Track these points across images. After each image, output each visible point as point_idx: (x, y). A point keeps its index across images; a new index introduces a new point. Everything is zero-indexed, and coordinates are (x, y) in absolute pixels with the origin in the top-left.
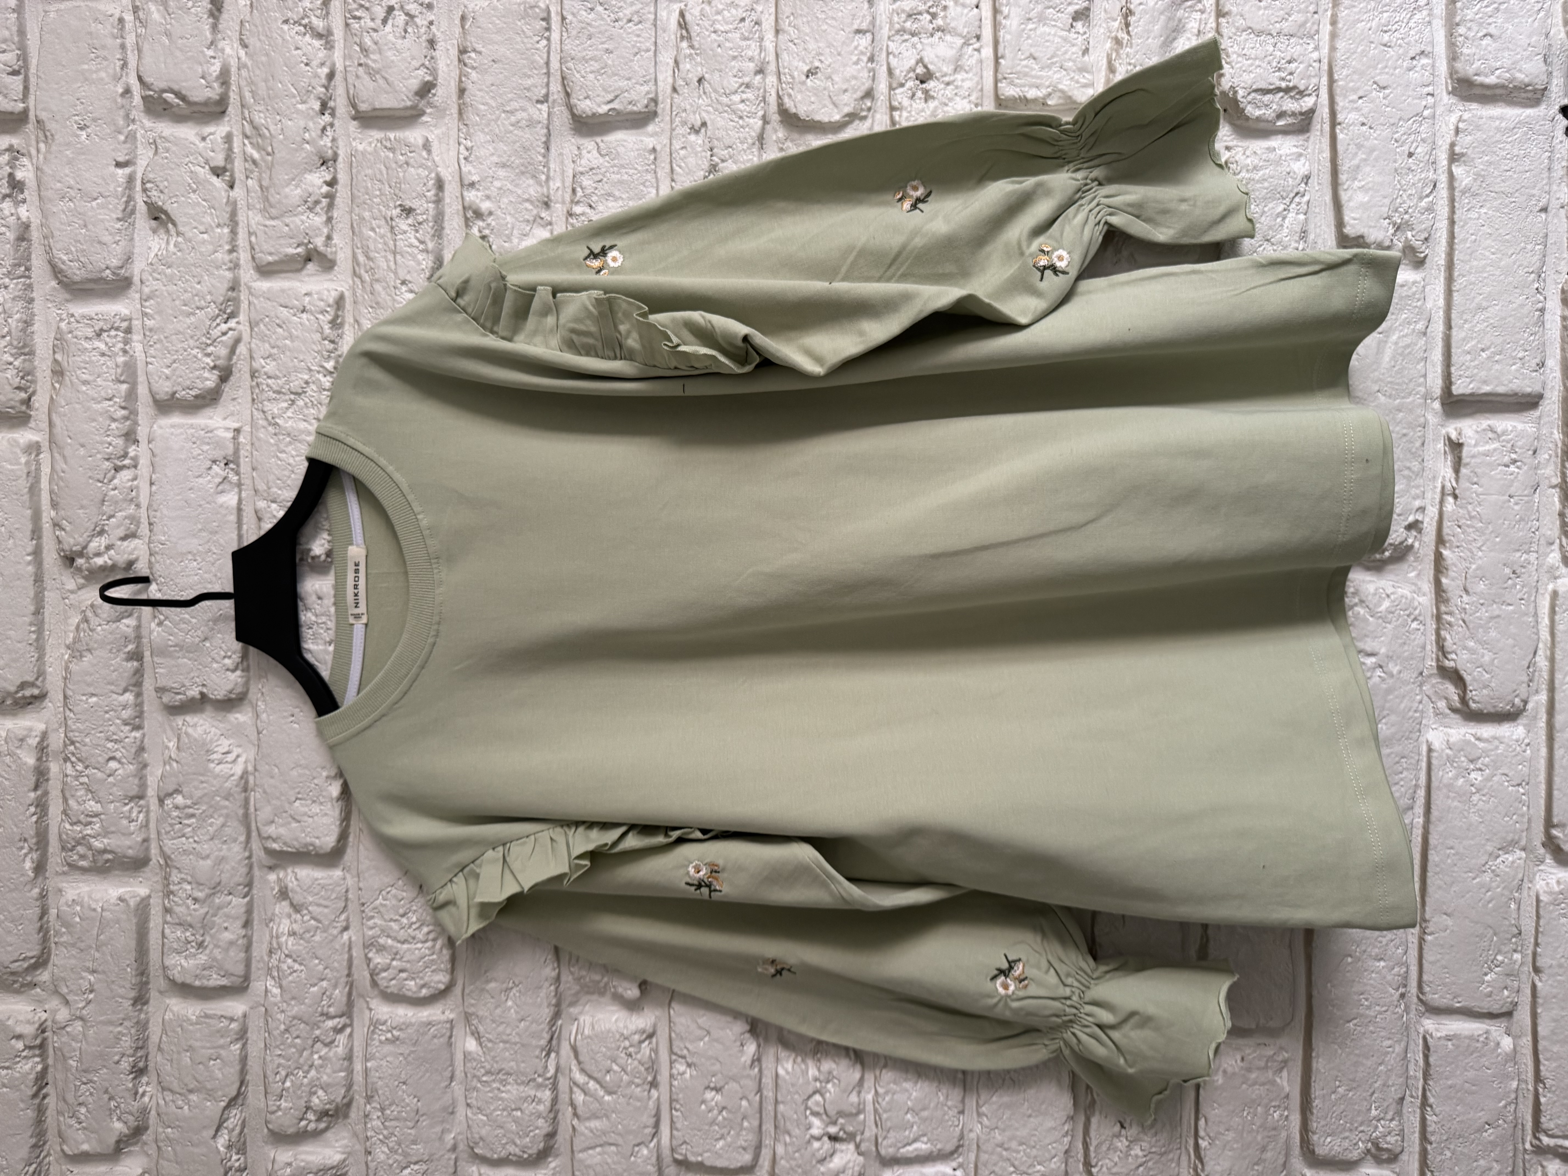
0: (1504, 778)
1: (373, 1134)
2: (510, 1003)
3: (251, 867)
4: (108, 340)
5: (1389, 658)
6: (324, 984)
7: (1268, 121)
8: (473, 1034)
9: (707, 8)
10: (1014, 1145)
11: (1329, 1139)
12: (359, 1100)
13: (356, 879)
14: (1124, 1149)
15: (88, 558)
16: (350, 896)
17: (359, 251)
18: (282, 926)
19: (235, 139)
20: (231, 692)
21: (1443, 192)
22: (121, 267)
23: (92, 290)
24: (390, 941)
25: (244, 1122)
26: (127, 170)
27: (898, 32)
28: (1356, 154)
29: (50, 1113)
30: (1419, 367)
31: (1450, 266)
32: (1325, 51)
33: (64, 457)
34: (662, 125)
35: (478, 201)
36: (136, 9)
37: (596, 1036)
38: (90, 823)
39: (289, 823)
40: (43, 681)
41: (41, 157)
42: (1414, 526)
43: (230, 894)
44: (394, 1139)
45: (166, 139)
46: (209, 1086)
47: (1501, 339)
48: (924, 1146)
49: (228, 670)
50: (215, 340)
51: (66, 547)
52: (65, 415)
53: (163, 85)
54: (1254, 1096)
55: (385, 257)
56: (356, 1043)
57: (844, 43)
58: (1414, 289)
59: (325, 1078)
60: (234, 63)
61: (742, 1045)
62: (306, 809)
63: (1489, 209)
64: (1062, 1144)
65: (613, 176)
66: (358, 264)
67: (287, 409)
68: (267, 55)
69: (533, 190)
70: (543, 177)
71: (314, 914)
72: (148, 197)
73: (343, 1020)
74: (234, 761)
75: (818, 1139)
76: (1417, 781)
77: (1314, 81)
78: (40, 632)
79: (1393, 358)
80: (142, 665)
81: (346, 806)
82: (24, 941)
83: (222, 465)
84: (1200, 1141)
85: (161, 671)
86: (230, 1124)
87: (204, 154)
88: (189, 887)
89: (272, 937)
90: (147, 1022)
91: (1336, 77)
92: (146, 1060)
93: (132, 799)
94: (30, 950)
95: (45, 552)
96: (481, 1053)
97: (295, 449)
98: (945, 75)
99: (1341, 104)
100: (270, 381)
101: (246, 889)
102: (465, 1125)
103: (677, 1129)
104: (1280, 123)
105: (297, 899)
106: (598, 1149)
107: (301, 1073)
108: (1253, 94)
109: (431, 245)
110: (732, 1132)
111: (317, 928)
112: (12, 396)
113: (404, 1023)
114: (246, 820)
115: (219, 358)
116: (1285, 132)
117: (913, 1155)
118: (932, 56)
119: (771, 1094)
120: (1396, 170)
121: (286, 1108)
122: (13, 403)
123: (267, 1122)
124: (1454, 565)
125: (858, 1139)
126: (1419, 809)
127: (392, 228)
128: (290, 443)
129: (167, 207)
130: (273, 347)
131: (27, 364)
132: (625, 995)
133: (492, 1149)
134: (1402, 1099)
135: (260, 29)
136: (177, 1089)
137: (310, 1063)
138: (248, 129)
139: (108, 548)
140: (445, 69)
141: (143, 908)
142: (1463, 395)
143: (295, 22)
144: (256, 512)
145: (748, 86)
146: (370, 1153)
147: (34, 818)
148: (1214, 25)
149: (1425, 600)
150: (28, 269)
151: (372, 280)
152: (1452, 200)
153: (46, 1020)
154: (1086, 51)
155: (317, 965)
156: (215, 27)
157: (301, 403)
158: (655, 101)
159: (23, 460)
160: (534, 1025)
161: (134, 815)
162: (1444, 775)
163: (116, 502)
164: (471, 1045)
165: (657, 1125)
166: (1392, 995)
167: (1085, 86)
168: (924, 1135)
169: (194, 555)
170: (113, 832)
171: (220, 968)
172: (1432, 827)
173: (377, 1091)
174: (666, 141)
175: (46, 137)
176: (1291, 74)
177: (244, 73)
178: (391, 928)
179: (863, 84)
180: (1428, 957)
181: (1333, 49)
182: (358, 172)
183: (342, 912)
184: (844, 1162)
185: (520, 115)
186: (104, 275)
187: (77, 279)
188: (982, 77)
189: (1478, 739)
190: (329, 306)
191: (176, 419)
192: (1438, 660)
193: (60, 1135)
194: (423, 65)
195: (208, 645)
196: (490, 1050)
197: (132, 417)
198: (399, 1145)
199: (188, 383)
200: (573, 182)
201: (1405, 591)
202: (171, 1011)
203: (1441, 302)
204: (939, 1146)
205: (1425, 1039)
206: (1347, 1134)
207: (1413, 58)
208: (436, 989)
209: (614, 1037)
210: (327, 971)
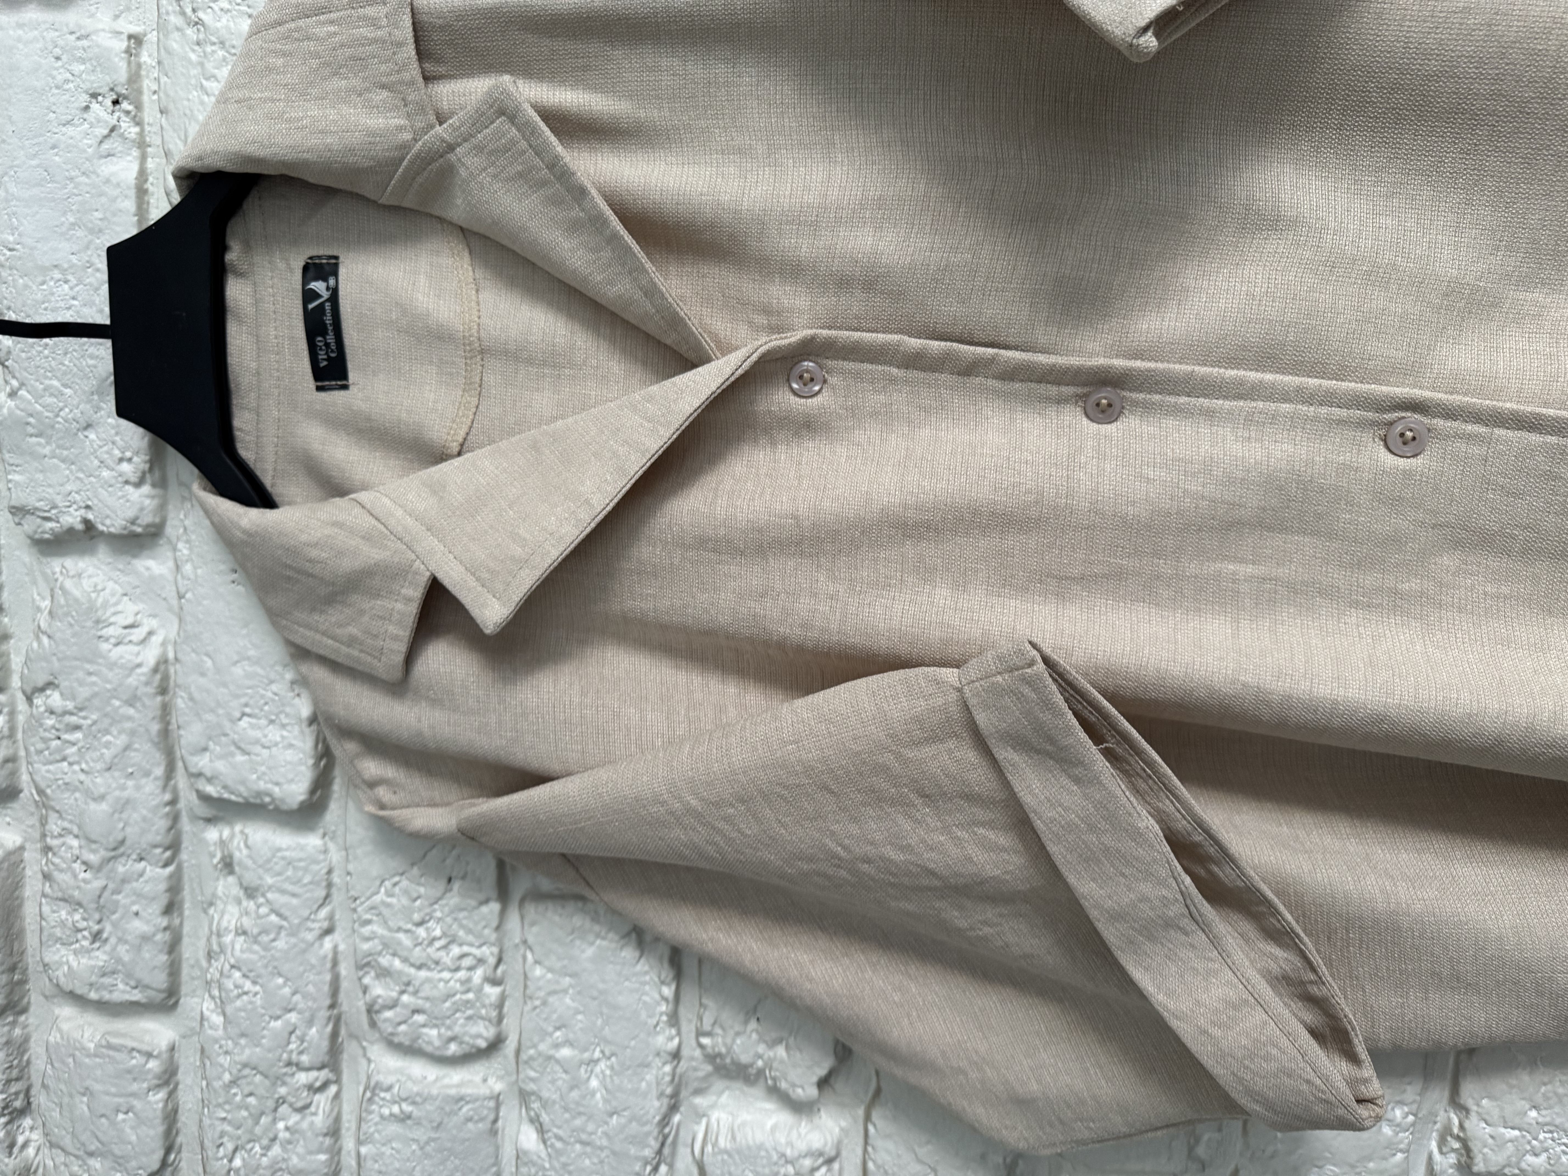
2: (594, 1083)
3: (175, 818)
6: (293, 1017)
8: (532, 1121)
13: (343, 856)
16: (336, 879)
18: (226, 917)
20: (133, 522)
24: (397, 963)
37: (739, 1152)
39: (232, 755)
43: (141, 859)
46: (117, 1152)
49: (127, 482)
56: (345, 1114)
59: (295, 1160)
71: (277, 906)
73: (324, 1074)
74: (143, 641)
83: (109, 103)
85: (17, 478)
88: (75, 843)
89: (211, 932)
90: (26, 1039)
92: (27, 1097)
96: (543, 1154)
101: (168, 854)
105: (249, 877)
107: (257, 1148)
111: (281, 927)
113: (418, 1094)
114: (165, 743)
132: (790, 1092)
136: (70, 1149)
137: (271, 1135)
155: (280, 987)
160: (634, 1124)
164: (529, 1139)
171: (129, 975)
178: (400, 943)
183: (321, 906)
195: (92, 436)
196: (559, 1153)
202: (60, 1030)
208: (473, 1046)
209: (769, 1157)
210: (297, 997)
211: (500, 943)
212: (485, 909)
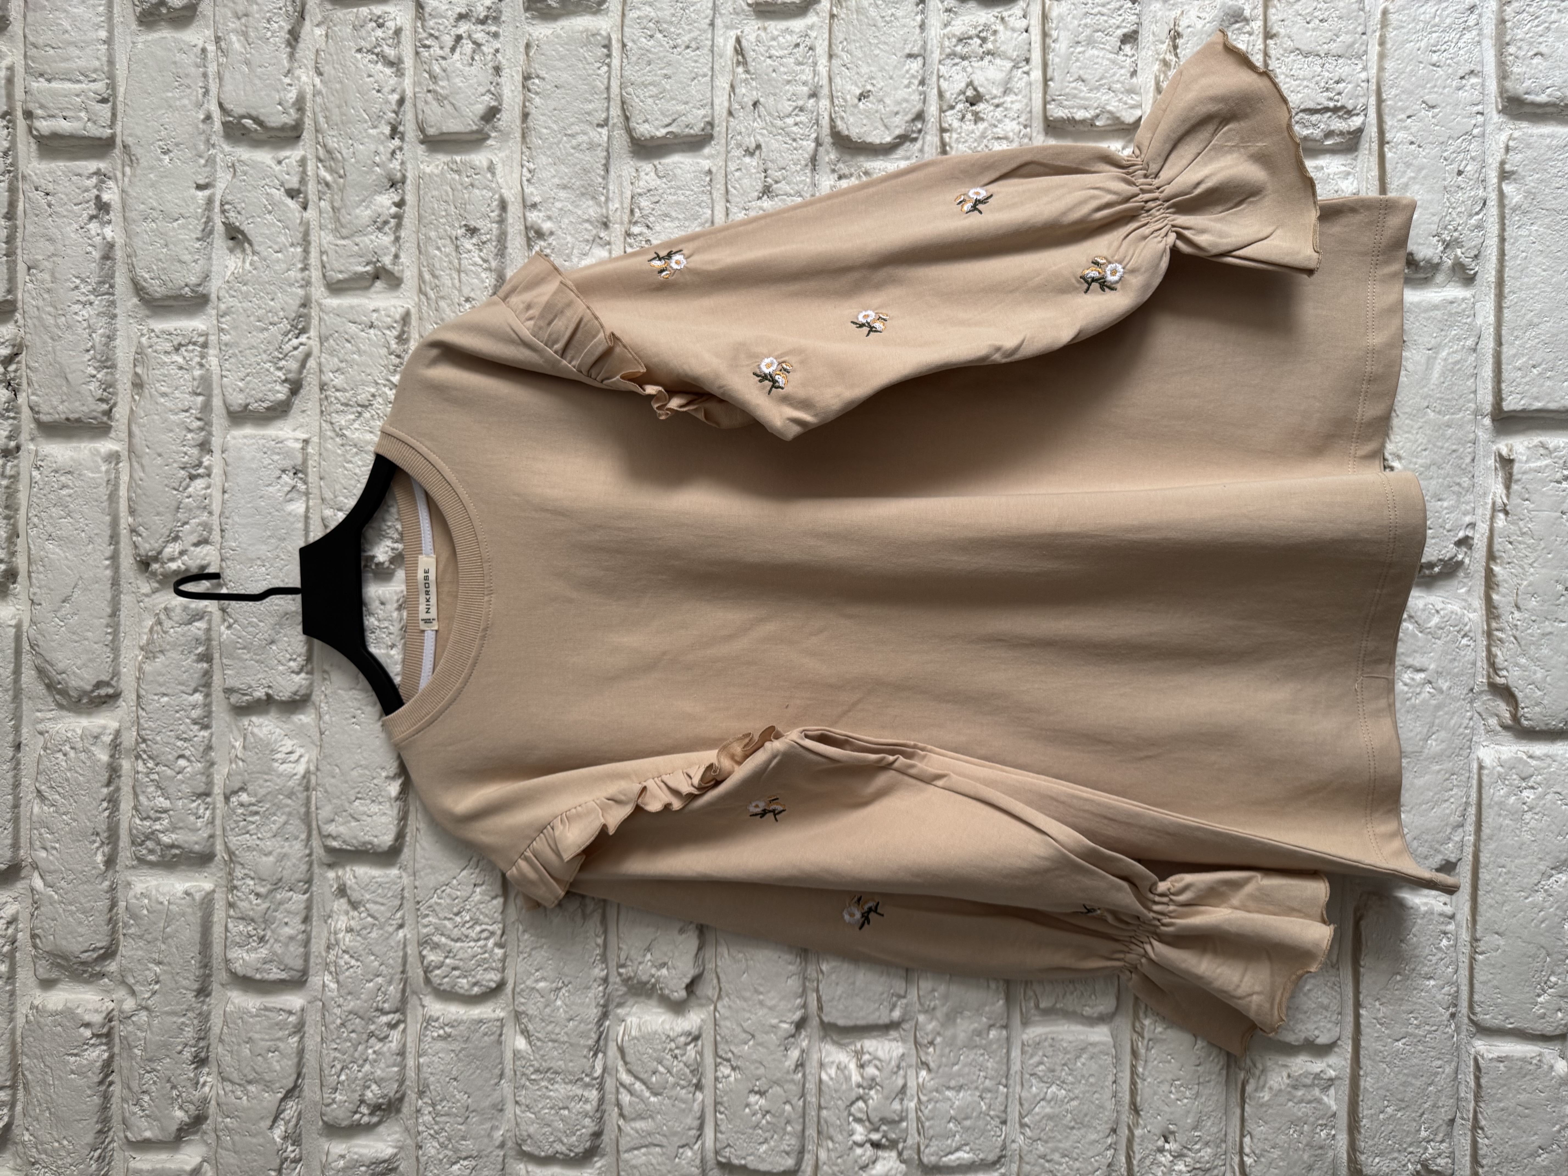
0: (1557, 796)
1: (424, 1129)
2: (559, 1003)
3: (311, 864)
4: (185, 354)
5: (1439, 674)
6: (380, 980)
7: (1315, 140)
8: (522, 1032)
9: (763, 34)
10: (1056, 1157)
11: (1377, 1160)
12: (412, 1095)
13: (412, 878)
14: (1168, 1164)
15: (163, 563)
16: (406, 894)
17: (424, 269)
18: (340, 923)
19: (309, 163)
20: (295, 693)
21: (1493, 209)
22: (199, 285)
23: (171, 306)
24: (443, 940)
25: (300, 1113)
26: (207, 193)
27: (948, 56)
28: (1405, 172)
29: (115, 1100)
30: (1469, 383)
31: (1500, 283)
32: (1373, 71)
33: (142, 466)
34: (718, 147)
35: (540, 221)
36: (218, 40)
37: (643, 1037)
38: (159, 819)
39: (349, 822)
40: (117, 681)
41: (126, 180)
42: (1464, 542)
43: (291, 890)
44: (444, 1134)
45: (244, 163)
46: (268, 1078)
47: (1553, 355)
48: (966, 1156)
49: (293, 672)
50: (286, 355)
51: (142, 552)
52: (144, 426)
53: (241, 111)
54: (1300, 1114)
55: (450, 275)
56: (409, 1039)
57: (895, 67)
58: (1464, 306)
59: (379, 1072)
60: (309, 90)
61: (786, 1050)
62: (366, 809)
63: (1540, 226)
64: (1105, 1157)
65: (670, 197)
66: (424, 282)
67: (354, 420)
68: (341, 82)
69: (593, 211)
70: (603, 199)
71: (371, 912)
72: (227, 218)
73: (397, 1016)
74: (297, 761)
75: (861, 1145)
76: (1468, 798)
77: (1362, 100)
78: (115, 634)
79: (1443, 374)
80: (211, 667)
81: (405, 806)
82: (95, 932)
83: (291, 474)
84: (1246, 1158)
85: (229, 672)
86: (286, 1115)
87: (280, 177)
88: (251, 883)
89: (330, 933)
90: (209, 1013)
91: (1384, 96)
92: (208, 1051)
93: (199, 796)
94: (99, 941)
95: (122, 556)
96: (530, 1051)
97: (361, 460)
98: (995, 97)
99: (1389, 123)
100: (338, 394)
101: (306, 886)
102: (514, 1122)
103: (721, 1132)
104: (1328, 142)
105: (355, 896)
106: (643, 1150)
107: (355, 1067)
108: (1301, 114)
109: (494, 264)
110: (776, 1136)
111: (374, 925)
112: (94, 407)
113: (455, 1020)
114: (307, 819)
115: (290, 371)
116: (1333, 151)
117: (954, 1164)
118: (982, 79)
119: (814, 1100)
120: (1445, 188)
121: (341, 1102)
122: (95, 414)
123: (322, 1114)
124: (1505, 581)
125: (900, 1146)
126: (1470, 828)
127: (457, 247)
128: (357, 453)
129: (245, 227)
130: (342, 362)
131: (109, 377)
132: (672, 997)
133: (539, 1147)
134: (1452, 1121)
135: (335, 57)
136: (237, 1080)
137: (364, 1057)
138: (322, 153)
139: (182, 553)
140: (510, 94)
141: (207, 902)
142: (1514, 411)
143: (368, 51)
144: (323, 520)
145: (801, 109)
146: (421, 1147)
147: (106, 813)
148: (1262, 47)
149: (1476, 616)
150: (112, 286)
151: (437, 298)
152: (1502, 218)
153: (113, 1010)
154: (1134, 73)
155: (373, 962)
156: (292, 56)
157: (367, 415)
158: (711, 124)
159: (104, 468)
160: (582, 1025)
161: (201, 811)
162: (1496, 793)
163: (191, 510)
164: (521, 1043)
165: (701, 1127)
166: (1442, 1015)
167: (1133, 107)
168: (966, 1144)
169: (263, 561)
170: (181, 828)
171: (281, 962)
172: (1482, 845)
173: (428, 1086)
174: (722, 163)
175: (131, 161)
176: (1339, 94)
177: (319, 99)
178: (445, 927)
179: (914, 106)
180: (1480, 977)
181: (1381, 69)
182: (426, 193)
183: (398, 910)
184: (886, 1168)
185: (581, 138)
186: (183, 292)
187: (158, 295)
188: (1031, 99)
189: (1531, 757)
190: (396, 322)
191: (248, 430)
192: (1489, 677)
193: (124, 1121)
194: (489, 91)
195: (274, 648)
196: (539, 1049)
197: (207, 427)
198: (450, 1140)
199: (261, 395)
200: (632, 203)
201: (1455, 607)
202: (233, 1003)
203: (1492, 319)
204: (981, 1156)
205: (1476, 1060)
206: (1396, 1155)
207: (1462, 78)
208: (488, 987)
209: (660, 1039)
210: (383, 967)
211: (504, 921)
212: (495, 902)
